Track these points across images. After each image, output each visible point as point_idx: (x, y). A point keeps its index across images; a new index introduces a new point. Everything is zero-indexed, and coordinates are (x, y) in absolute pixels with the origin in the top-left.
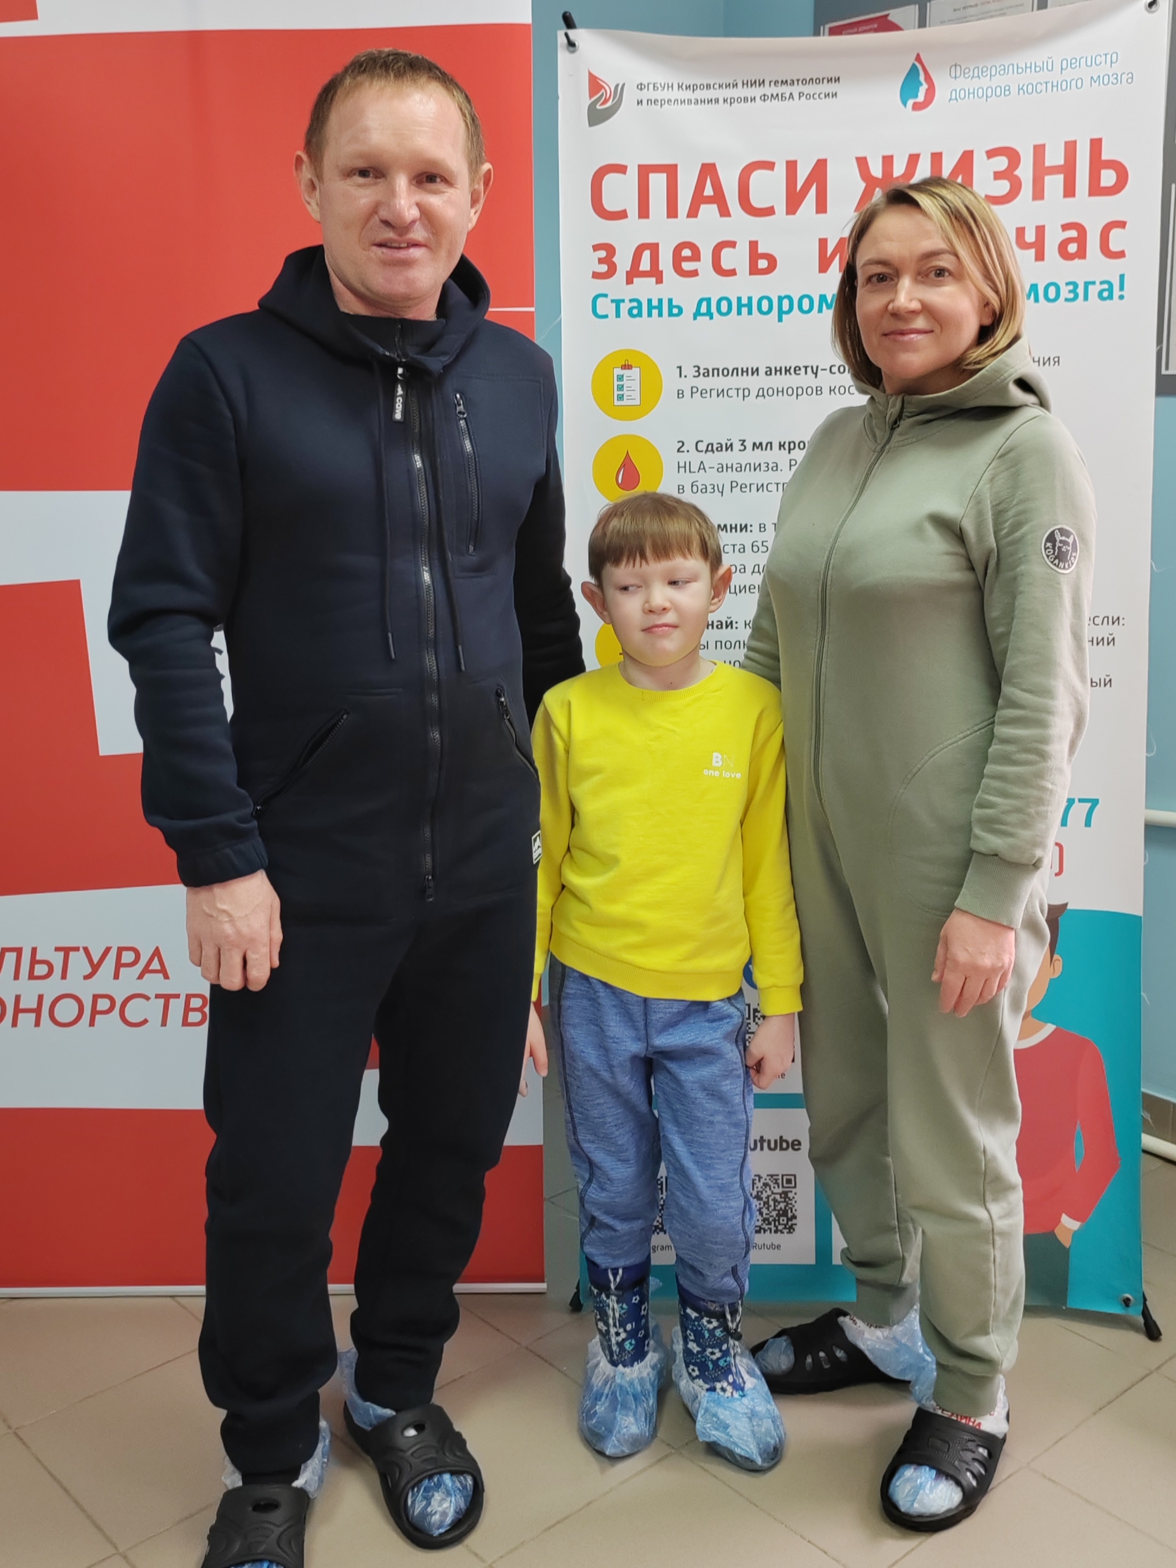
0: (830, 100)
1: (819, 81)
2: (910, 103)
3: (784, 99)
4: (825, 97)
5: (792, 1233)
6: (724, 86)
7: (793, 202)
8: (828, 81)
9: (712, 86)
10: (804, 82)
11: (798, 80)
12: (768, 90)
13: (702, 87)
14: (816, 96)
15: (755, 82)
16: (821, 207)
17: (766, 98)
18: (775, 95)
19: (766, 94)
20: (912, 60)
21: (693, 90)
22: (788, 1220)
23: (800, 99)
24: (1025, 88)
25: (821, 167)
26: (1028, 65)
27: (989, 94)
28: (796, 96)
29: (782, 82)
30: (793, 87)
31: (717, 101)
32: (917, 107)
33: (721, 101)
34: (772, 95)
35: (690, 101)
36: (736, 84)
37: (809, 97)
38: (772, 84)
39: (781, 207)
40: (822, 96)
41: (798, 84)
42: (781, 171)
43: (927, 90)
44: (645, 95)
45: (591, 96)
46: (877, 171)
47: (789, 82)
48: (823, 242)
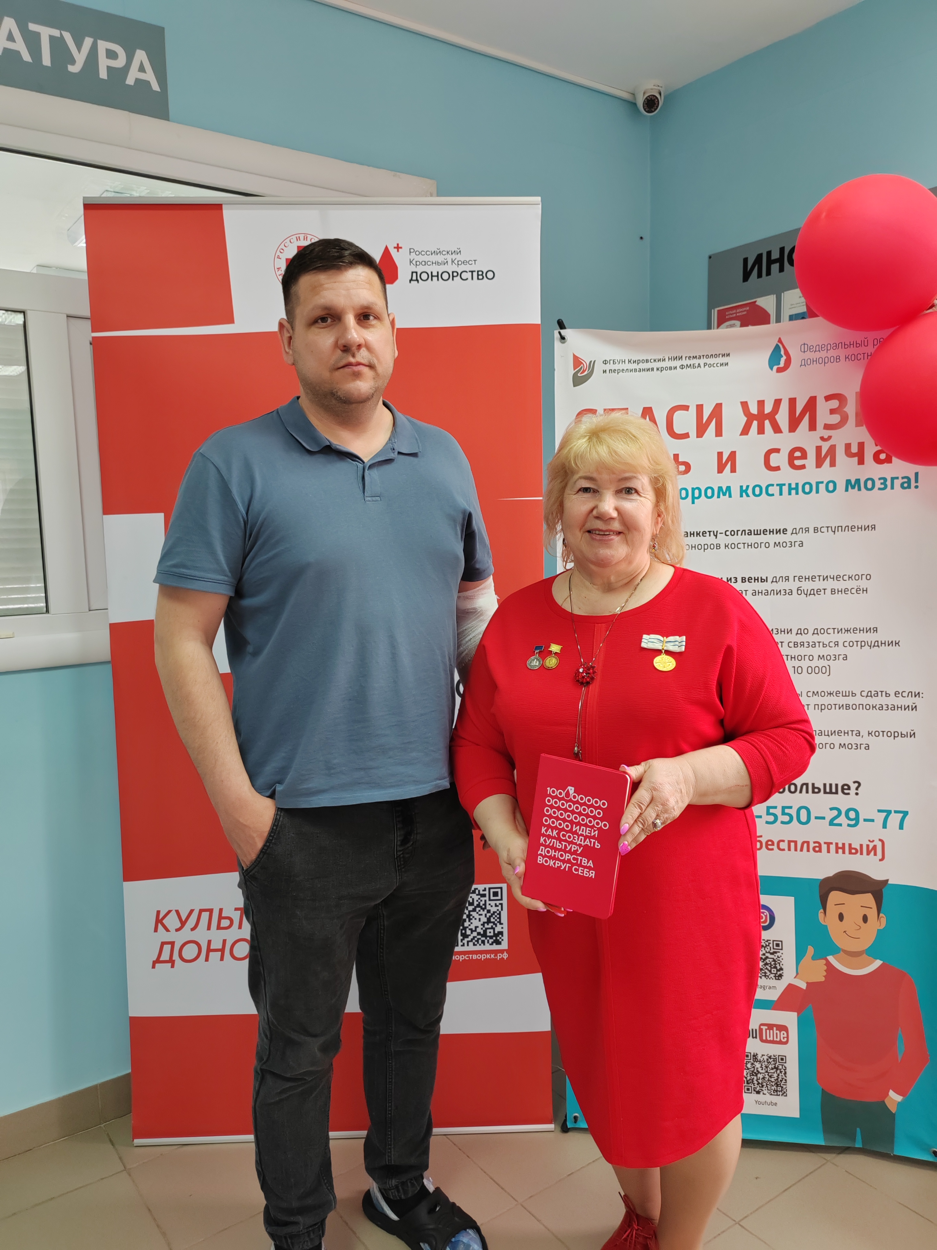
0: (724, 368)
1: (716, 356)
2: (775, 368)
3: (695, 367)
4: (721, 365)
6: (657, 360)
7: (701, 430)
8: (722, 356)
9: (649, 361)
10: (707, 357)
11: (703, 356)
12: (685, 362)
13: (643, 361)
14: (715, 365)
15: (676, 357)
16: (719, 433)
17: (684, 367)
18: (689, 365)
19: (684, 364)
20: (775, 342)
21: (638, 363)
23: (704, 367)
24: (850, 357)
25: (719, 406)
26: (852, 343)
27: (826, 361)
28: (702, 365)
29: (693, 357)
30: (700, 360)
31: (653, 369)
32: (780, 370)
33: (655, 369)
34: (687, 365)
35: (636, 370)
36: (665, 359)
37: (710, 366)
38: (687, 358)
39: (693, 433)
40: (718, 365)
41: (703, 358)
42: (693, 410)
43: (785, 360)
44: (608, 367)
45: (574, 370)
46: (754, 410)
47: (698, 357)
48: (720, 454)
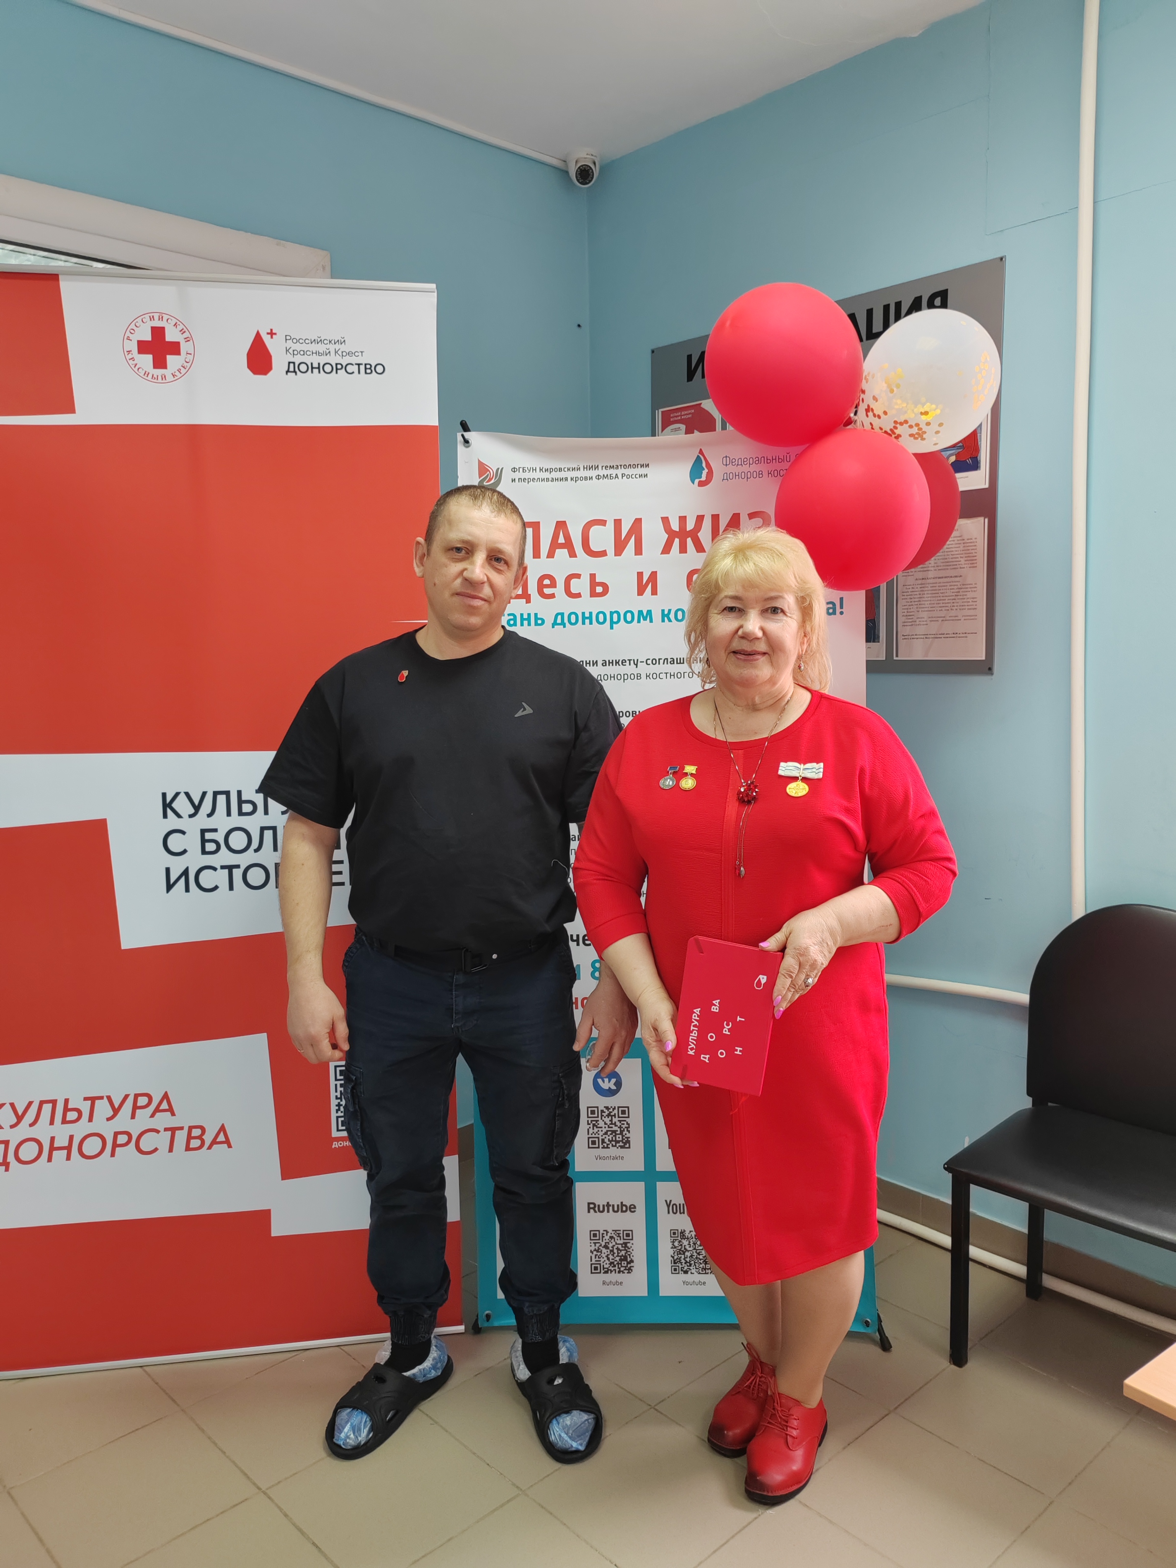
0: (643, 479)
1: (635, 466)
2: (697, 481)
3: (612, 478)
4: (640, 477)
5: (630, 1273)
6: (571, 469)
7: (619, 548)
8: (641, 467)
9: (563, 469)
10: (625, 467)
11: (621, 466)
12: (601, 472)
13: (556, 470)
14: (633, 476)
15: (592, 466)
16: (638, 551)
17: (600, 477)
18: (605, 476)
19: (600, 474)
20: (697, 453)
21: (550, 472)
22: (628, 1263)
23: (622, 478)
24: (772, 473)
25: (638, 522)
26: (774, 458)
27: (749, 476)
28: (620, 476)
29: (610, 466)
30: (617, 470)
31: (566, 479)
32: (701, 484)
33: (569, 479)
34: (604, 475)
35: (548, 480)
36: (579, 468)
37: (628, 477)
38: (604, 468)
39: (611, 551)
40: (637, 476)
41: (621, 468)
42: (610, 525)
43: (707, 473)
44: (517, 475)
45: (479, 478)
46: (675, 526)
47: (615, 467)
48: (640, 575)
